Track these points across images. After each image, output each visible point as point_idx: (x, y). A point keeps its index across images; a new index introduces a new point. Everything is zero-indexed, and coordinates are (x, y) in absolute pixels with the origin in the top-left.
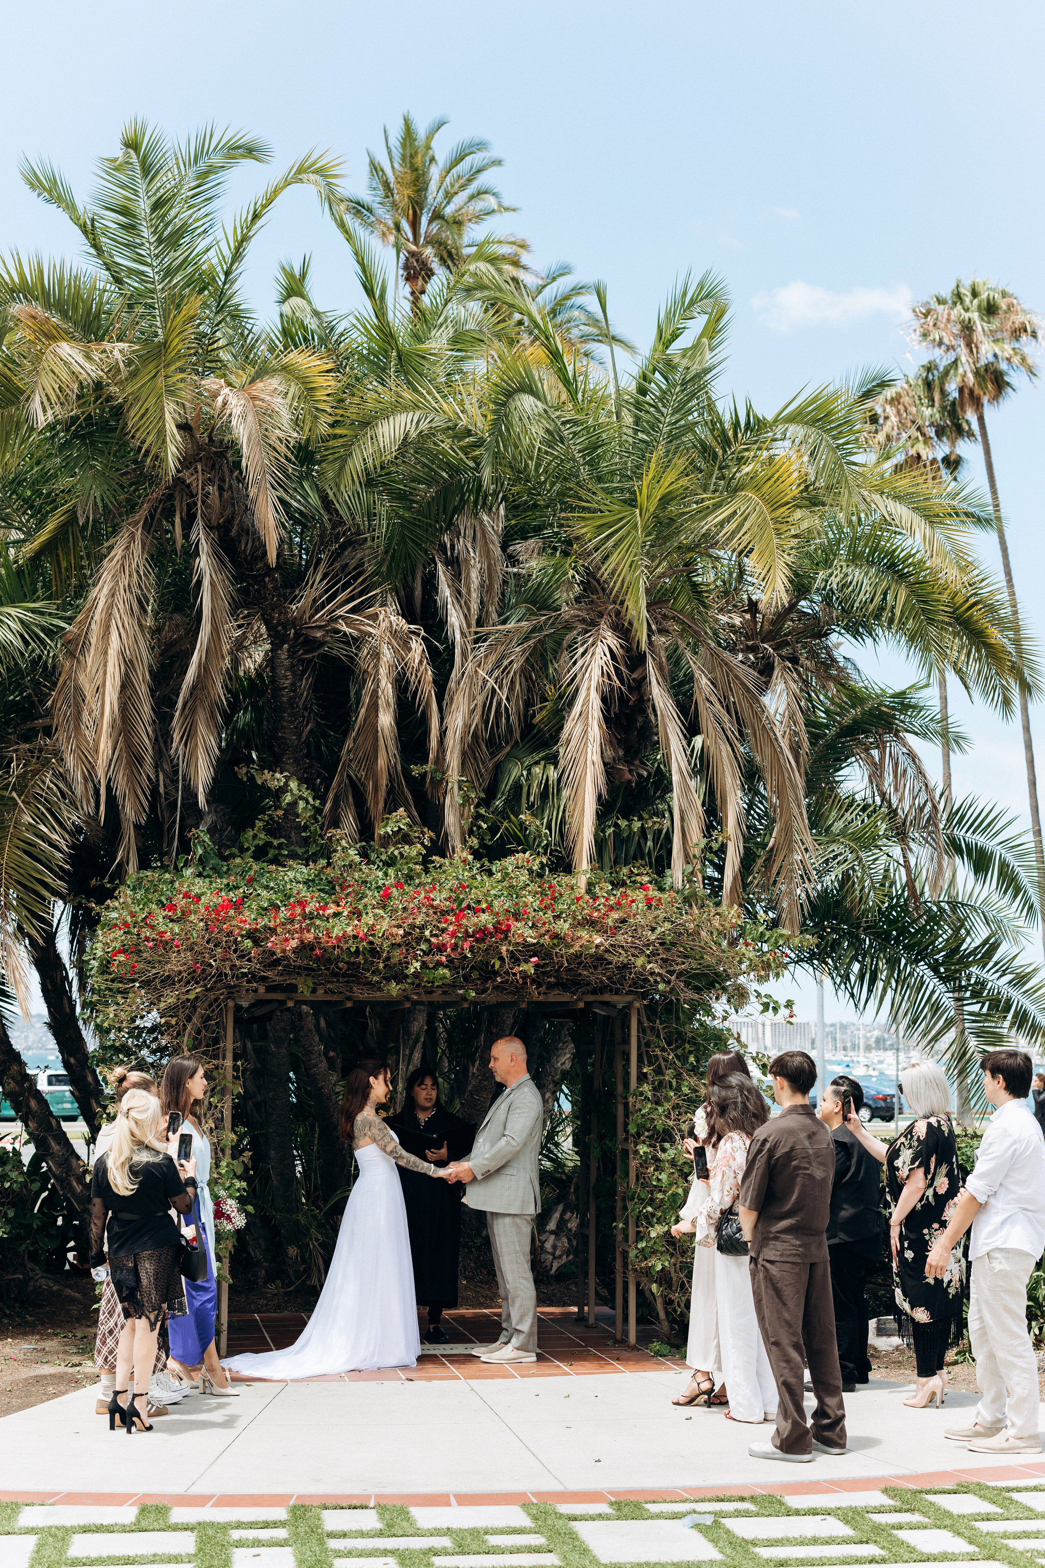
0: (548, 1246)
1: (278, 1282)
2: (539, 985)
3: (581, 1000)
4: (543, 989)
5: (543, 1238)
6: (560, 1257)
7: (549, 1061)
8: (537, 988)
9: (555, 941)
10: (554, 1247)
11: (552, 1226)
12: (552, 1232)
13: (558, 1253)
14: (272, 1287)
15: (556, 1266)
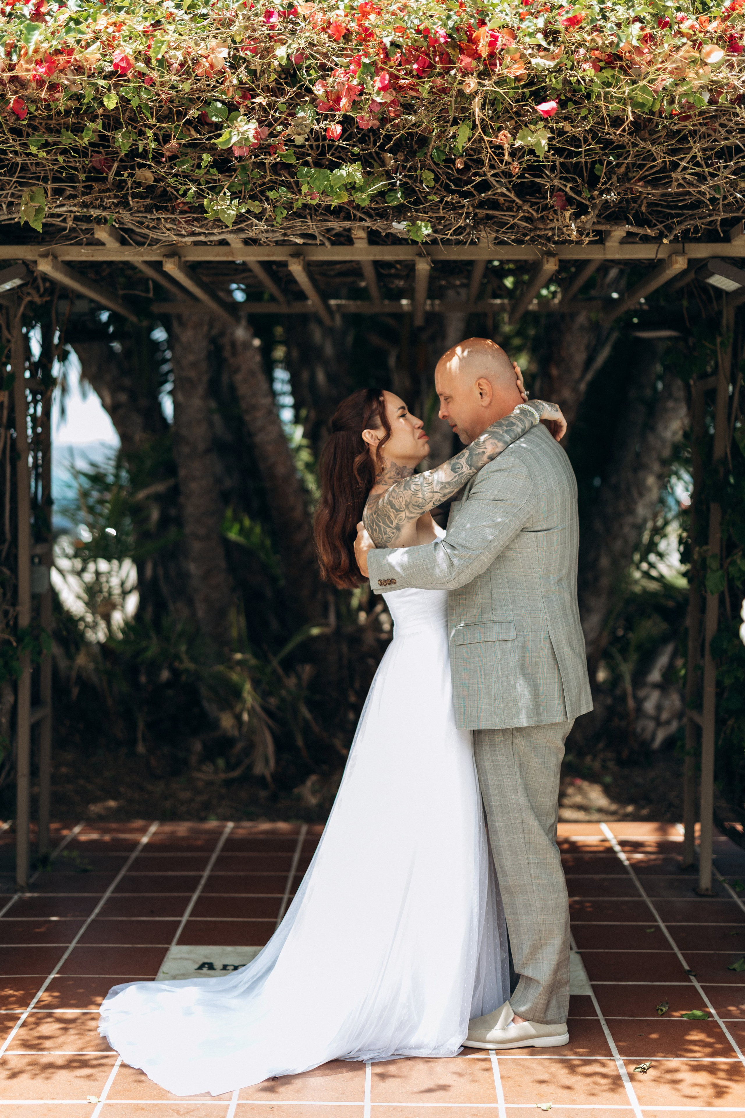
0: (649, 706)
1: (221, 762)
2: (581, 210)
3: (683, 253)
4: (588, 219)
5: (641, 693)
6: (668, 722)
7: (652, 428)
8: (576, 216)
9: (607, 74)
10: (659, 708)
11: (655, 676)
12: (656, 686)
13: (665, 716)
14: (208, 768)
15: (661, 736)
